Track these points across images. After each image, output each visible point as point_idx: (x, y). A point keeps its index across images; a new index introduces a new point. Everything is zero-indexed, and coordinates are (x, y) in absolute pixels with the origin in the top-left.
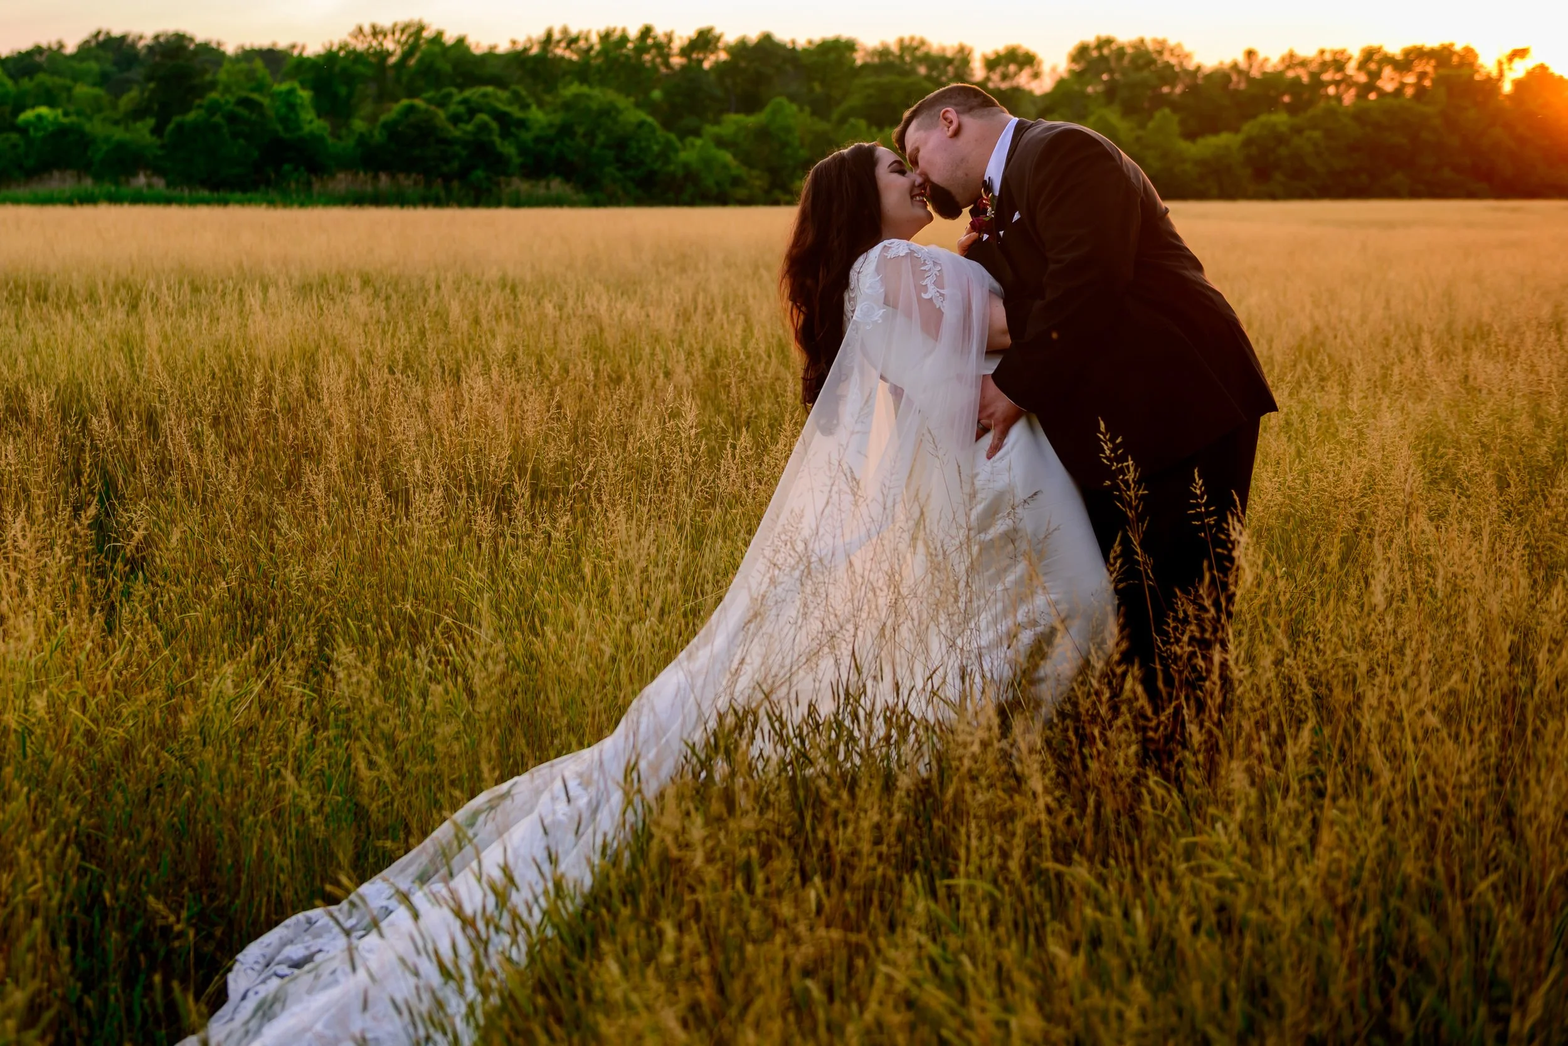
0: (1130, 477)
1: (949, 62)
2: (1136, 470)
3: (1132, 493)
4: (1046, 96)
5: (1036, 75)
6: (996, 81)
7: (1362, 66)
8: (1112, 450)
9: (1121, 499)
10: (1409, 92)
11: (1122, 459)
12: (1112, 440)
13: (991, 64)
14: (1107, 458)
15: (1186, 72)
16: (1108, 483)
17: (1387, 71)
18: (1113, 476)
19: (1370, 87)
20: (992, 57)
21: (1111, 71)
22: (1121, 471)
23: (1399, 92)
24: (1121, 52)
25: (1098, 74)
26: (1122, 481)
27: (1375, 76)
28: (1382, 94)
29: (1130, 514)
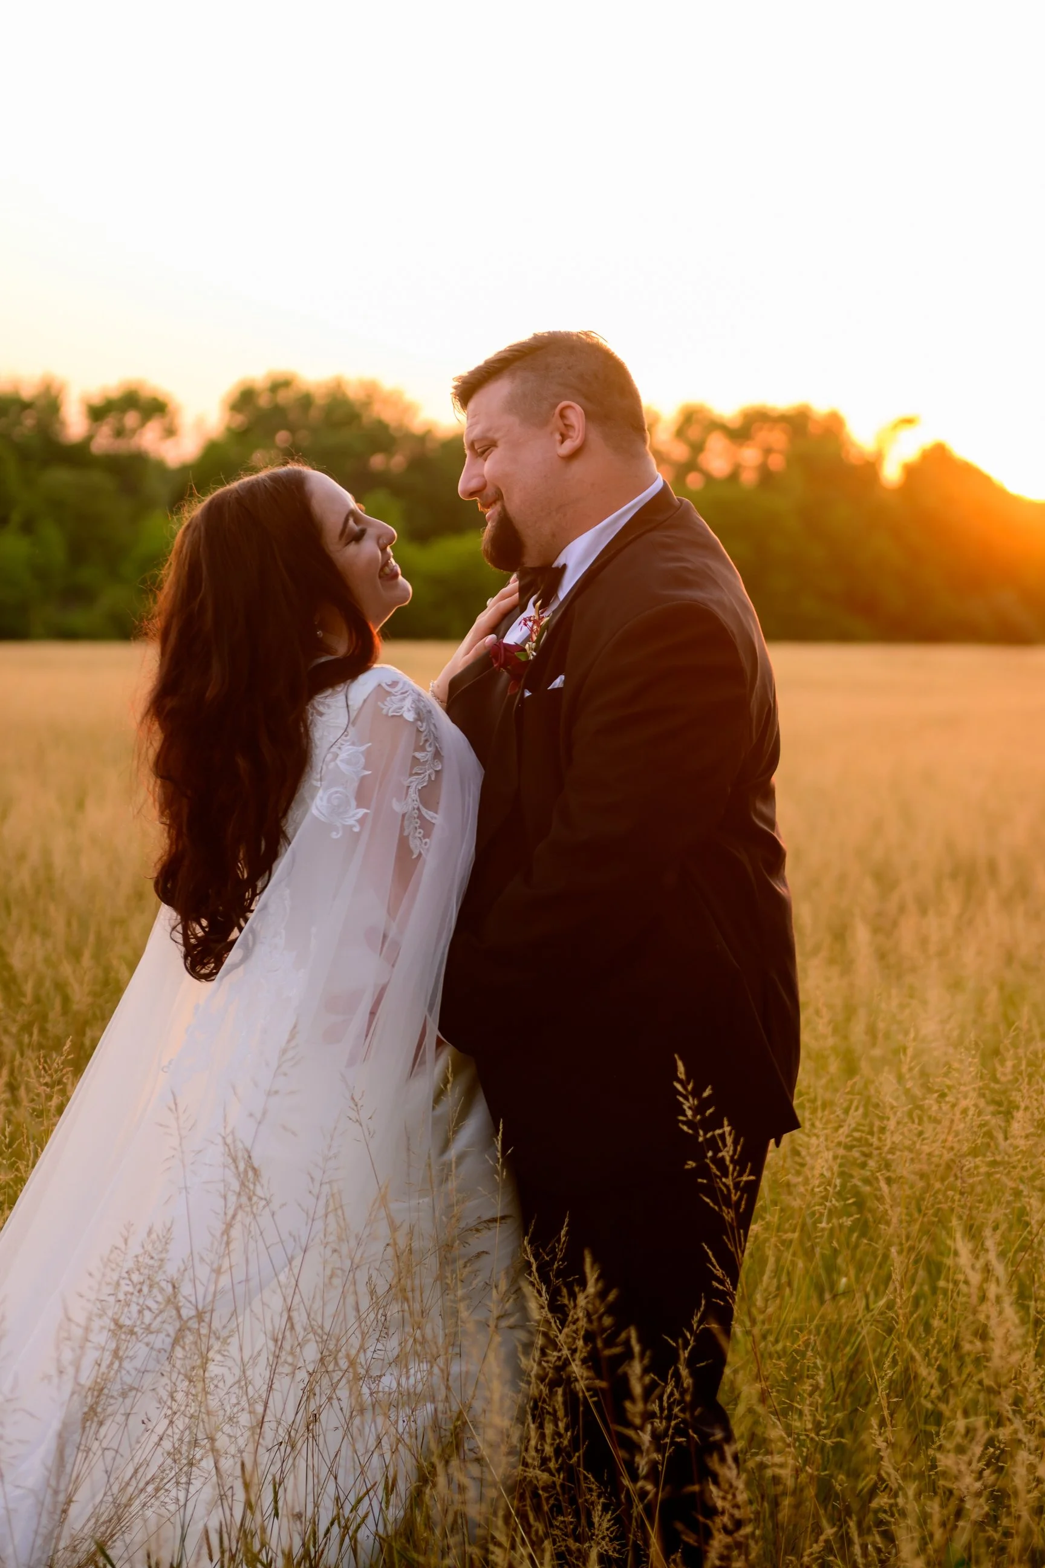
0: (726, 1154)
1: (25, 406)
2: (736, 1143)
3: (729, 1181)
4: (184, 469)
5: (170, 432)
6: (103, 442)
7: (680, 433)
8: (697, 1110)
9: (711, 1190)
10: (749, 477)
11: (714, 1123)
12: (697, 1093)
13: (97, 413)
14: (688, 1123)
15: (409, 436)
16: (691, 1164)
17: (716, 444)
18: (698, 1151)
19: (690, 466)
20: (97, 401)
21: (292, 429)
22: (713, 1144)
23: (734, 476)
24: (306, 401)
25: (271, 433)
26: (714, 1159)
27: (697, 448)
28: (708, 478)
29: (728, 1215)
